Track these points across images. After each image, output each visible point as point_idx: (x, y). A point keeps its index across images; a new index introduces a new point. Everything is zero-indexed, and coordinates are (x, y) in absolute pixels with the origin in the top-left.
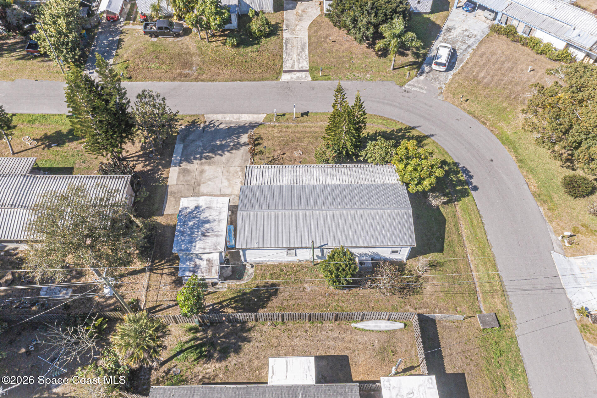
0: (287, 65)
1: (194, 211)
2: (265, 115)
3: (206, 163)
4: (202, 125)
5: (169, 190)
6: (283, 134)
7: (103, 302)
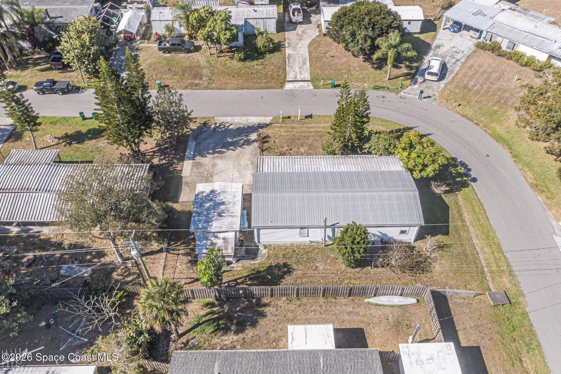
0: (290, 76)
1: (210, 195)
2: (271, 118)
3: (217, 157)
4: (213, 126)
5: (183, 181)
6: (289, 133)
7: (121, 279)
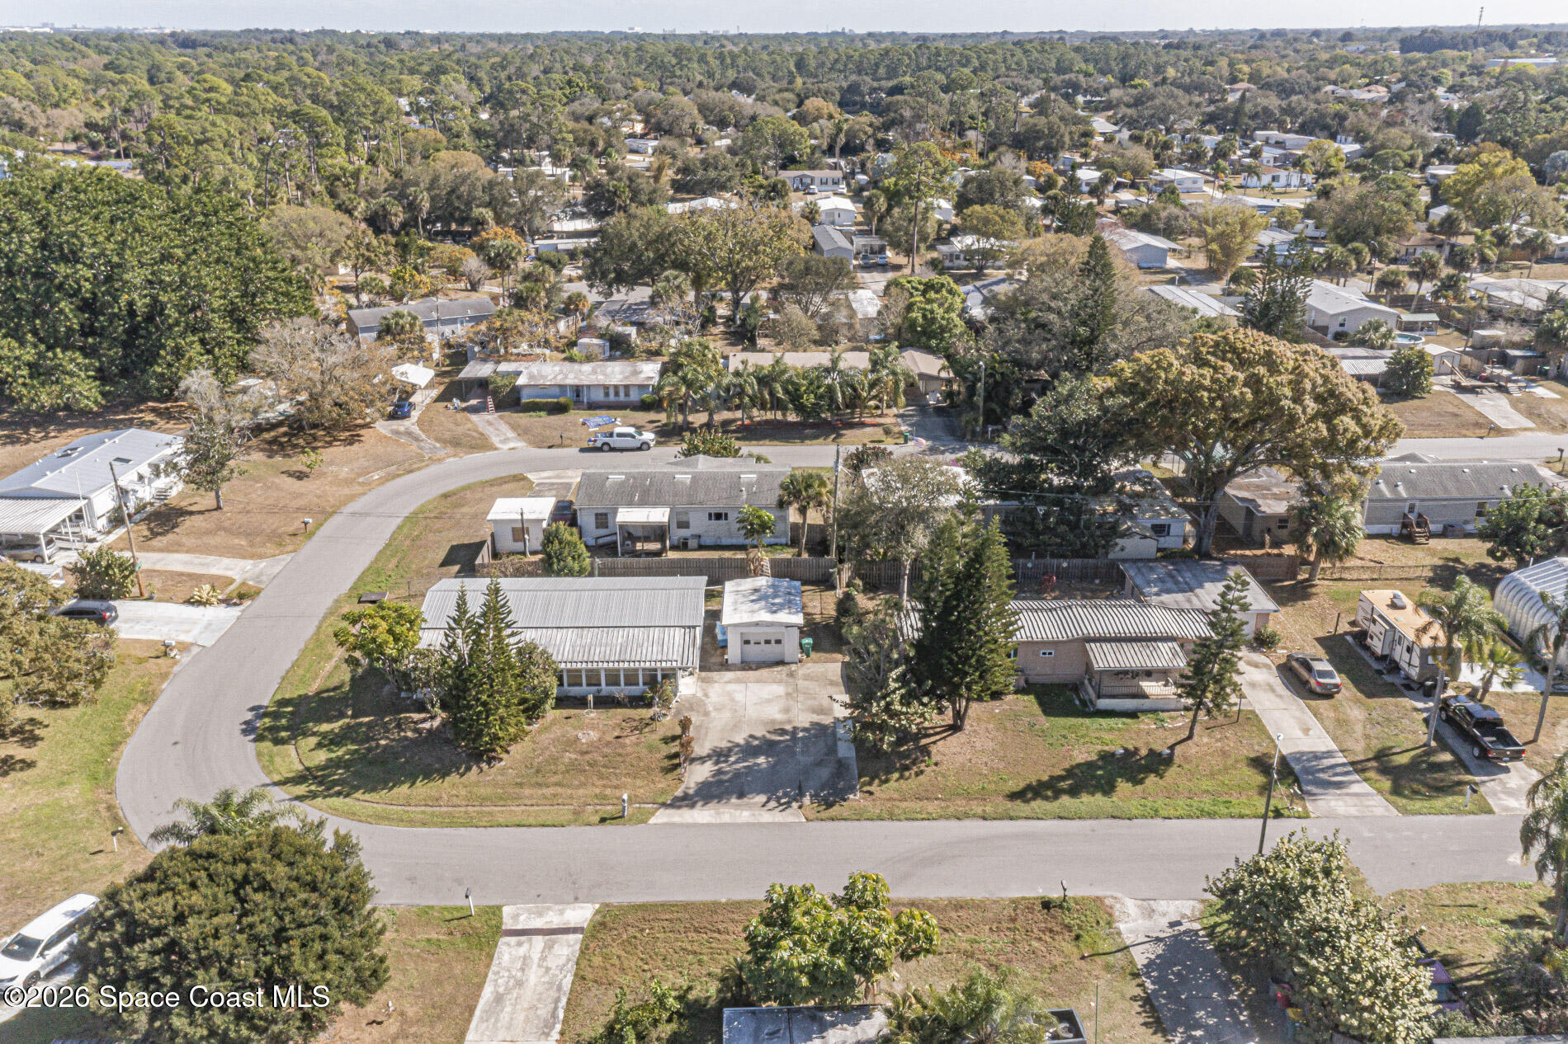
2: (652, 821)
3: (783, 724)
6: (615, 782)
